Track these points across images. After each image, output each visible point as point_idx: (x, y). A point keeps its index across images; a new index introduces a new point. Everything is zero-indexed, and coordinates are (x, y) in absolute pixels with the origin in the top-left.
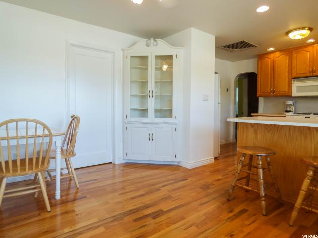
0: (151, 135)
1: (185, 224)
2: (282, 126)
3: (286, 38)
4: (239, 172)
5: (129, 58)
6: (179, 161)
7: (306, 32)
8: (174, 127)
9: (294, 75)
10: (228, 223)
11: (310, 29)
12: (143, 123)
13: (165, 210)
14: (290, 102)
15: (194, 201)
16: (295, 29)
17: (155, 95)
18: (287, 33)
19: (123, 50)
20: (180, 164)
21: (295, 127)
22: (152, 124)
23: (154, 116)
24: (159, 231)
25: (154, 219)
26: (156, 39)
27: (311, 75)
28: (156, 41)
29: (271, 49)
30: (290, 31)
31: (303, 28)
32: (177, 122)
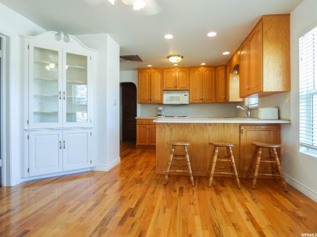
0: (62, 142)
1: (160, 210)
2: (190, 124)
3: (167, 60)
4: (171, 160)
5: (32, 48)
6: (93, 166)
7: (180, 59)
8: (89, 131)
9: (165, 88)
10: (182, 198)
11: (182, 57)
12: (52, 129)
13: (133, 207)
14: (161, 108)
15: (145, 193)
16: (174, 56)
17: (67, 98)
18: (168, 57)
19: (22, 37)
20: (94, 170)
21: (197, 124)
22: (63, 129)
23: (66, 121)
24: (150, 223)
25: (134, 216)
26: (69, 35)
27: (175, 89)
28: (68, 36)
29: (150, 66)
30: (171, 56)
31: (179, 56)
32: (91, 126)
